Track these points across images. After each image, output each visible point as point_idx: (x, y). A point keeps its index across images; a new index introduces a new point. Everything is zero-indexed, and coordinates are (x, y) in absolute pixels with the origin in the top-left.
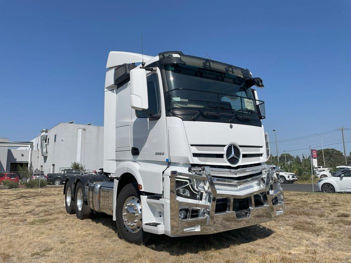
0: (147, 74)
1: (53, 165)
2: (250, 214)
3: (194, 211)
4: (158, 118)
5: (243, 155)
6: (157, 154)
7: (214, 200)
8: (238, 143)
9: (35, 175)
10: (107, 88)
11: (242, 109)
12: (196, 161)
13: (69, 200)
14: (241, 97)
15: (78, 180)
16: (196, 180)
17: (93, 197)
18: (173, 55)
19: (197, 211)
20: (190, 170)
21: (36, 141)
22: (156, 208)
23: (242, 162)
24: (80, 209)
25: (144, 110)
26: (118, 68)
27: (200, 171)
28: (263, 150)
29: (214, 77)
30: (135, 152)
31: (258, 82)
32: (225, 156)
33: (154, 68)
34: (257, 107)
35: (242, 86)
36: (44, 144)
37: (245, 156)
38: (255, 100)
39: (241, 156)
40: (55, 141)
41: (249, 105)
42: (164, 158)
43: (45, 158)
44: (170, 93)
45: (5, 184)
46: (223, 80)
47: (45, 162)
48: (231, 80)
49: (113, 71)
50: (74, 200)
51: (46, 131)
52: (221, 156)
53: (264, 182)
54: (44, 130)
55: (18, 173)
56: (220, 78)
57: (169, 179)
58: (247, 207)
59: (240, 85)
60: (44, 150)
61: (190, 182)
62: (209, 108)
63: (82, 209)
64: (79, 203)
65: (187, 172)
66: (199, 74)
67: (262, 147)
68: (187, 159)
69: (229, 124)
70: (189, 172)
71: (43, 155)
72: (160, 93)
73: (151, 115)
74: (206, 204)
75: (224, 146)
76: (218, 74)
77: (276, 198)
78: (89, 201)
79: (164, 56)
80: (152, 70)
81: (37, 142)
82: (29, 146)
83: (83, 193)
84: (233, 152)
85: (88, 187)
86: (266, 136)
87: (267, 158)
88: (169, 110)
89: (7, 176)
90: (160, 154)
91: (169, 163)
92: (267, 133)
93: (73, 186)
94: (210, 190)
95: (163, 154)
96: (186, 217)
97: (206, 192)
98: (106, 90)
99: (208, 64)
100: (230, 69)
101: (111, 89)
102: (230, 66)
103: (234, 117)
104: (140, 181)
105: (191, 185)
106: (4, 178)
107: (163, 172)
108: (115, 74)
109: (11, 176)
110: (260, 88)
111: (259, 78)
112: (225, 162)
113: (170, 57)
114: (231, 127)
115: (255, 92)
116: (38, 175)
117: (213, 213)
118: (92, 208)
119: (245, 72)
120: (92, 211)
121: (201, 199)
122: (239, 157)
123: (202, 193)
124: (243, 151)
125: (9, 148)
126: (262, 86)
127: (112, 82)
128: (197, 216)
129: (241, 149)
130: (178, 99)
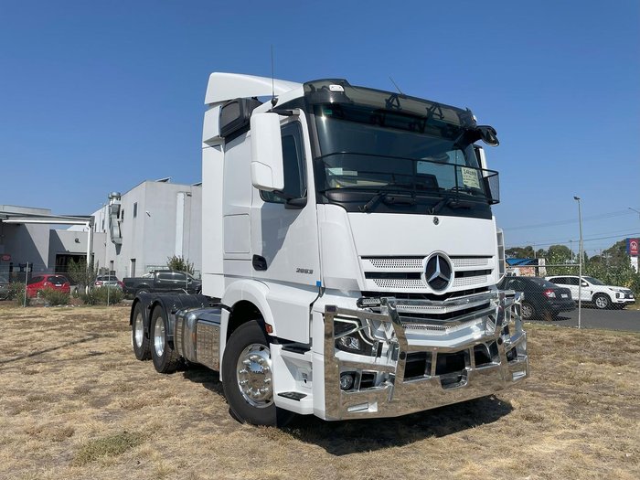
0: (281, 122)
1: (133, 260)
2: (465, 379)
3: (366, 376)
4: (302, 205)
5: (456, 272)
6: (300, 271)
7: (402, 356)
8: (448, 251)
9: (99, 279)
10: (206, 142)
11: (457, 187)
12: (372, 285)
13: (139, 335)
14: (456, 166)
15: (156, 303)
16: (371, 321)
17: (183, 335)
18: (331, 86)
19: (372, 376)
20: (360, 303)
21: (101, 215)
22: (297, 367)
23: (454, 285)
24: (160, 353)
25: (276, 192)
26: (226, 105)
27: (378, 305)
28: (493, 264)
29: (407, 126)
30: (260, 263)
31: (488, 135)
32: (423, 276)
33: (294, 112)
34: (484, 181)
35: (456, 141)
36: (116, 221)
37: (459, 274)
38: (481, 170)
39: (453, 275)
40: (135, 215)
41: (469, 179)
42: (312, 280)
43: (119, 247)
44: (324, 159)
45: (43, 295)
46: (422, 131)
47: (118, 253)
48: (438, 131)
49: (217, 110)
50: (149, 336)
51: (119, 197)
52: (416, 276)
53: (494, 321)
54: (115, 194)
55: (68, 276)
56: (417, 127)
57: (322, 318)
58: (460, 367)
59: (453, 140)
60: (116, 232)
61: (360, 325)
62: (396, 188)
63: (165, 353)
64: (159, 343)
65: (355, 308)
66: (377, 121)
67: (491, 257)
68: (355, 283)
69: (432, 217)
70: (359, 307)
71: (113, 242)
72: (305, 159)
73: (289, 200)
74: (389, 365)
75: (423, 257)
76: (413, 120)
77: (514, 348)
78: (176, 341)
79: (313, 88)
80: (290, 114)
81: (102, 218)
82: (88, 223)
83: (165, 326)
84: (439, 267)
85: (174, 316)
86: (499, 236)
87: (501, 277)
88: (323, 193)
89: (48, 281)
90: (306, 271)
91: (321, 290)
92: (501, 231)
93: (147, 312)
94: (395, 340)
95: (311, 272)
96: (351, 387)
97: (389, 343)
98: (204, 145)
99: (395, 103)
100: (437, 111)
101: (214, 143)
102: (437, 105)
103: (441, 203)
104: (269, 318)
105: (362, 331)
106: (42, 285)
107: (311, 305)
108: (221, 115)
109: (55, 281)
110: (490, 146)
111: (489, 128)
112: (423, 287)
113: (325, 90)
114: (436, 222)
115: (482, 151)
116: (106, 279)
117: (400, 379)
118: (181, 354)
119: (465, 115)
120: (182, 359)
121: (379, 354)
122: (449, 277)
123: (381, 344)
124: (456, 266)
125: (53, 227)
126: (496, 142)
127: (217, 133)
128: (371, 385)
129: (452, 262)
130: (338, 171)
